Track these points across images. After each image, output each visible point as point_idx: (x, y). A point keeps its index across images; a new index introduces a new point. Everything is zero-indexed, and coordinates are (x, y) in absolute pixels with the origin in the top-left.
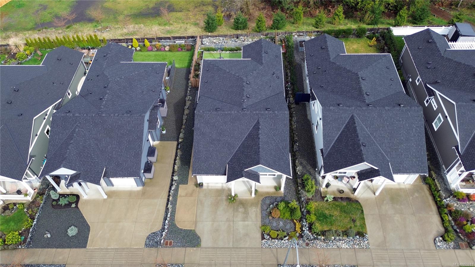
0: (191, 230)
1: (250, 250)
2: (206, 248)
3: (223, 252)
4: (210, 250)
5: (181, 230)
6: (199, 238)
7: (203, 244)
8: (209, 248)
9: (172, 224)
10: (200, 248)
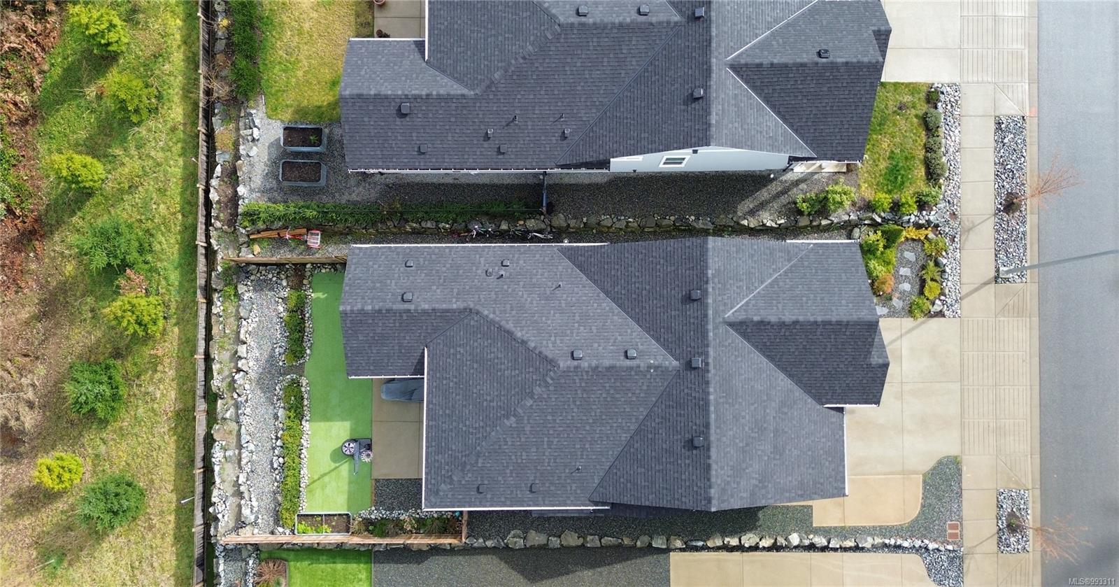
0: (924, 482)
1: (965, 343)
2: (962, 443)
3: (971, 404)
4: (966, 434)
5: (923, 506)
6: (940, 463)
7: (953, 450)
8: (962, 437)
9: (911, 530)
10: (964, 457)
